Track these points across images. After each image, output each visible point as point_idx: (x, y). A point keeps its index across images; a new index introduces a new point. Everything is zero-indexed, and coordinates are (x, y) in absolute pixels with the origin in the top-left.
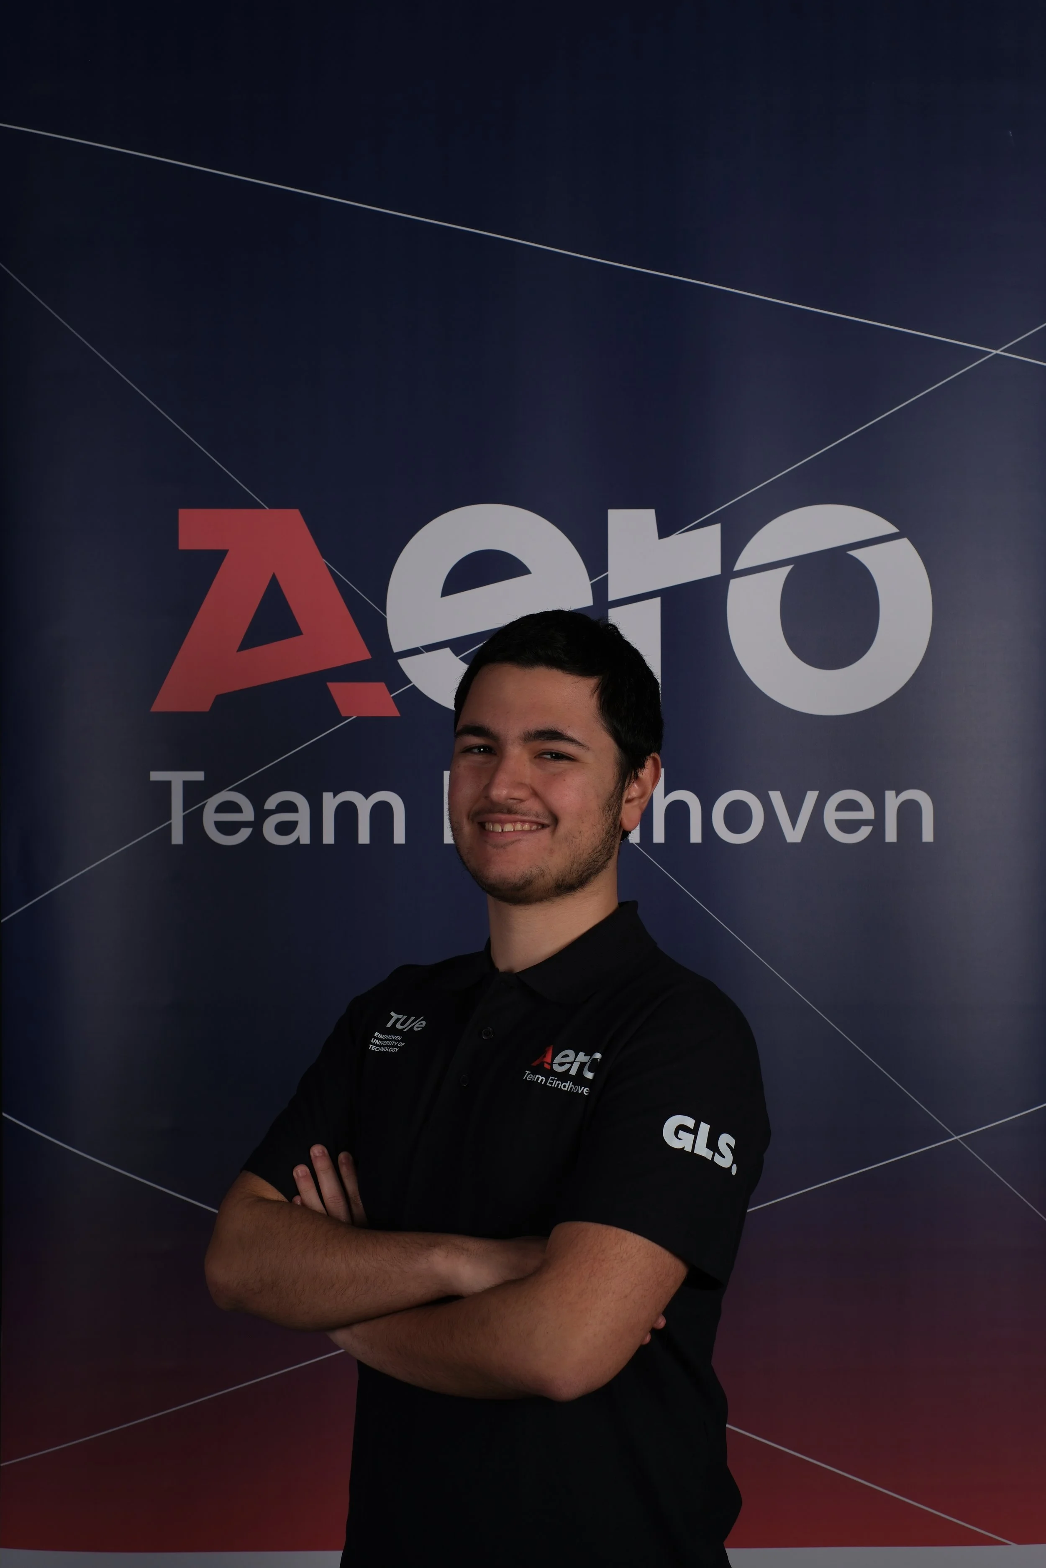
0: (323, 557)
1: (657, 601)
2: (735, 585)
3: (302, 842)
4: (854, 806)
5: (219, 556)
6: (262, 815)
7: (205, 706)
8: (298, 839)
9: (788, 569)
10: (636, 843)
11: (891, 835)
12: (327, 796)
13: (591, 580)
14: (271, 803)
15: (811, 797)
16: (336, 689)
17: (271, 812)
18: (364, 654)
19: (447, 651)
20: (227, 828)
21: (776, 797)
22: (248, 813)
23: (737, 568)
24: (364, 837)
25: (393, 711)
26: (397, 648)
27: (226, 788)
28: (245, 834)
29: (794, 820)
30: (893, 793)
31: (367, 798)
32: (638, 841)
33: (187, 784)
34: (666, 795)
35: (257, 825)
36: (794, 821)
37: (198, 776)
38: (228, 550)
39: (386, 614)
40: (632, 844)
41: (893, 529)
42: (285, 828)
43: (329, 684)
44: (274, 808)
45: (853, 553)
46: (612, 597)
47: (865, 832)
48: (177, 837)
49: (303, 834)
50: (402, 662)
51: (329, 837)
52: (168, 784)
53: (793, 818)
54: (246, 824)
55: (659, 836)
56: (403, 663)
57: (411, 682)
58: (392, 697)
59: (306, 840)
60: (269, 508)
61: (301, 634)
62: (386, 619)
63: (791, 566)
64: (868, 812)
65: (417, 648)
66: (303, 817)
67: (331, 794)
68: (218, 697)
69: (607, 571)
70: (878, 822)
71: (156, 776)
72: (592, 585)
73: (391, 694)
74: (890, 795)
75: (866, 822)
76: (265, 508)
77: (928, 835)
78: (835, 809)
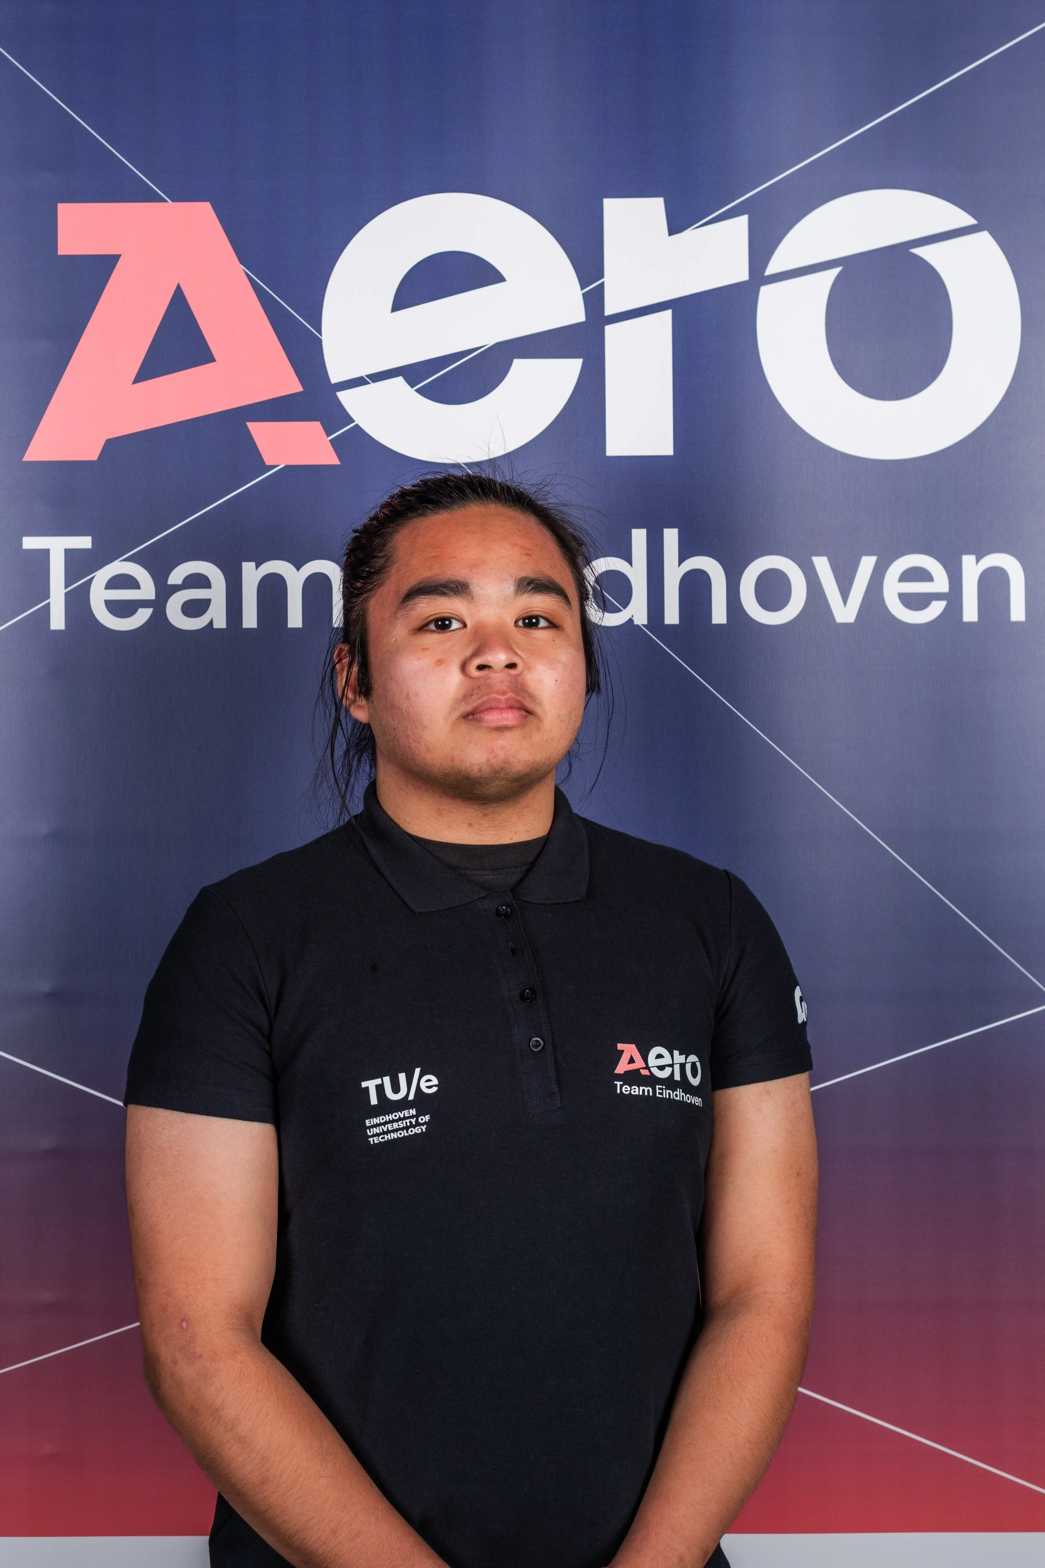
0: (241, 263)
1: (668, 314)
2: (766, 293)
3: (216, 626)
4: (922, 575)
5: (107, 263)
6: (165, 591)
7: (91, 452)
8: (211, 622)
9: (835, 272)
10: (643, 625)
11: (970, 613)
12: (248, 567)
13: (582, 289)
14: (177, 576)
15: (867, 564)
16: (258, 430)
17: (176, 588)
18: (293, 386)
19: (400, 380)
20: (120, 609)
21: (822, 564)
22: (147, 590)
23: (769, 271)
24: (295, 619)
25: (331, 458)
26: (335, 376)
27: (119, 558)
28: (143, 616)
29: (845, 593)
30: (973, 558)
31: (298, 569)
32: (646, 623)
33: (69, 554)
34: (680, 563)
35: (158, 605)
36: (845, 595)
37: (84, 542)
38: (120, 256)
39: (321, 334)
40: (638, 626)
41: (970, 221)
42: (194, 608)
43: (250, 425)
44: (180, 582)
45: (918, 251)
46: (609, 310)
47: (937, 608)
48: (58, 621)
49: (217, 616)
50: (342, 396)
51: (250, 619)
52: (46, 553)
53: (845, 590)
54: (144, 604)
55: (672, 616)
56: (344, 396)
57: (354, 421)
58: (330, 440)
59: (221, 623)
60: (173, 201)
61: (213, 360)
62: (321, 341)
63: (838, 270)
64: (941, 583)
65: (362, 378)
66: (217, 593)
67: (253, 564)
68: (108, 442)
69: (602, 276)
70: (954, 597)
71: (30, 543)
72: (584, 295)
73: (328, 436)
74: (968, 561)
75: (938, 596)
76: (166, 201)
77: (1018, 612)
78: (897, 580)
